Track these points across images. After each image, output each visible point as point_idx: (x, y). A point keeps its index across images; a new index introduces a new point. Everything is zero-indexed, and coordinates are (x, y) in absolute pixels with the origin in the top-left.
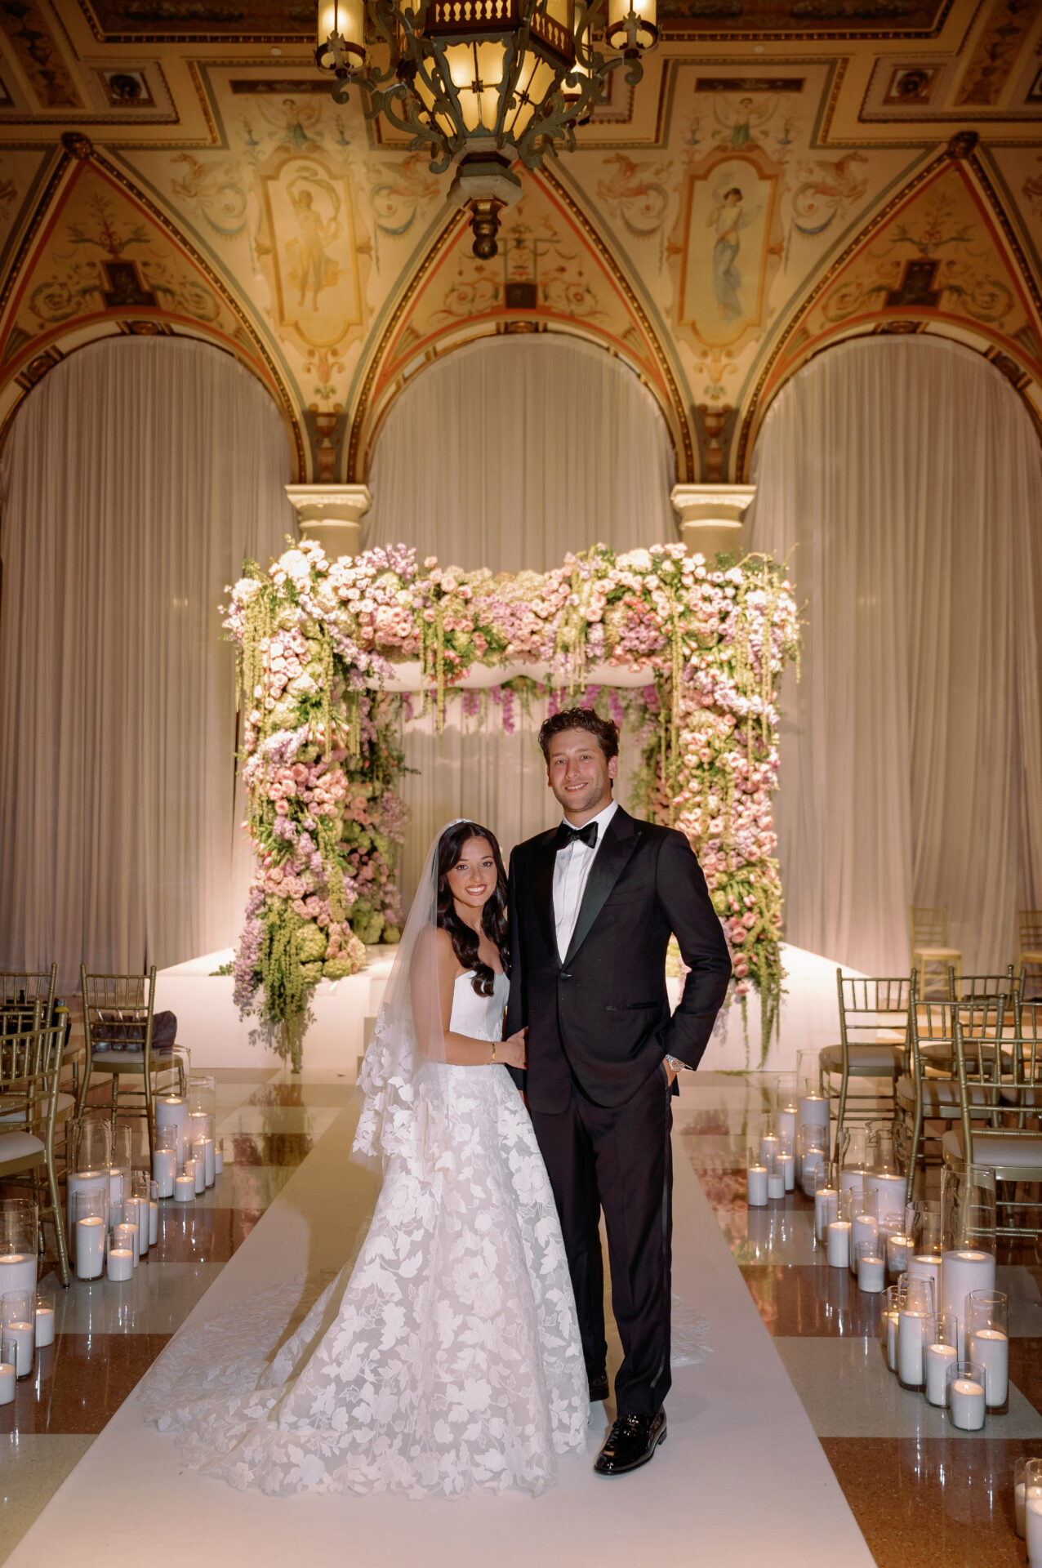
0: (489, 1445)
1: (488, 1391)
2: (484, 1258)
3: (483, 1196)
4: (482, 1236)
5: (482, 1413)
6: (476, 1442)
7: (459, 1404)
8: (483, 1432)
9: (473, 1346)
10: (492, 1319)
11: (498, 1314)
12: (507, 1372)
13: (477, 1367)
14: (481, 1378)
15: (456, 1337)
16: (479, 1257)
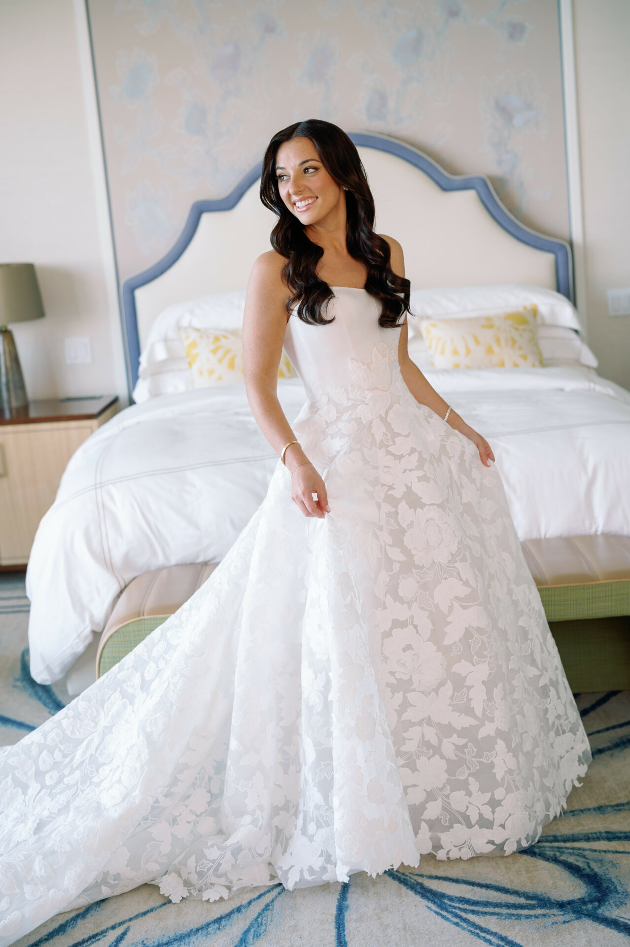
0: (453, 821)
1: (443, 765)
2: (416, 627)
3: (402, 558)
4: (409, 604)
5: (441, 789)
6: (438, 820)
7: (414, 786)
8: (444, 808)
9: (420, 723)
10: (436, 690)
11: (442, 684)
12: (461, 742)
13: (427, 744)
14: (433, 755)
15: (399, 717)
16: (411, 627)
